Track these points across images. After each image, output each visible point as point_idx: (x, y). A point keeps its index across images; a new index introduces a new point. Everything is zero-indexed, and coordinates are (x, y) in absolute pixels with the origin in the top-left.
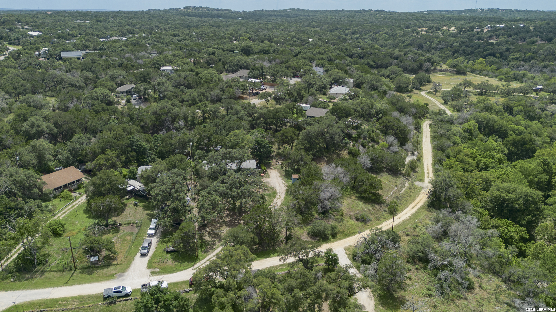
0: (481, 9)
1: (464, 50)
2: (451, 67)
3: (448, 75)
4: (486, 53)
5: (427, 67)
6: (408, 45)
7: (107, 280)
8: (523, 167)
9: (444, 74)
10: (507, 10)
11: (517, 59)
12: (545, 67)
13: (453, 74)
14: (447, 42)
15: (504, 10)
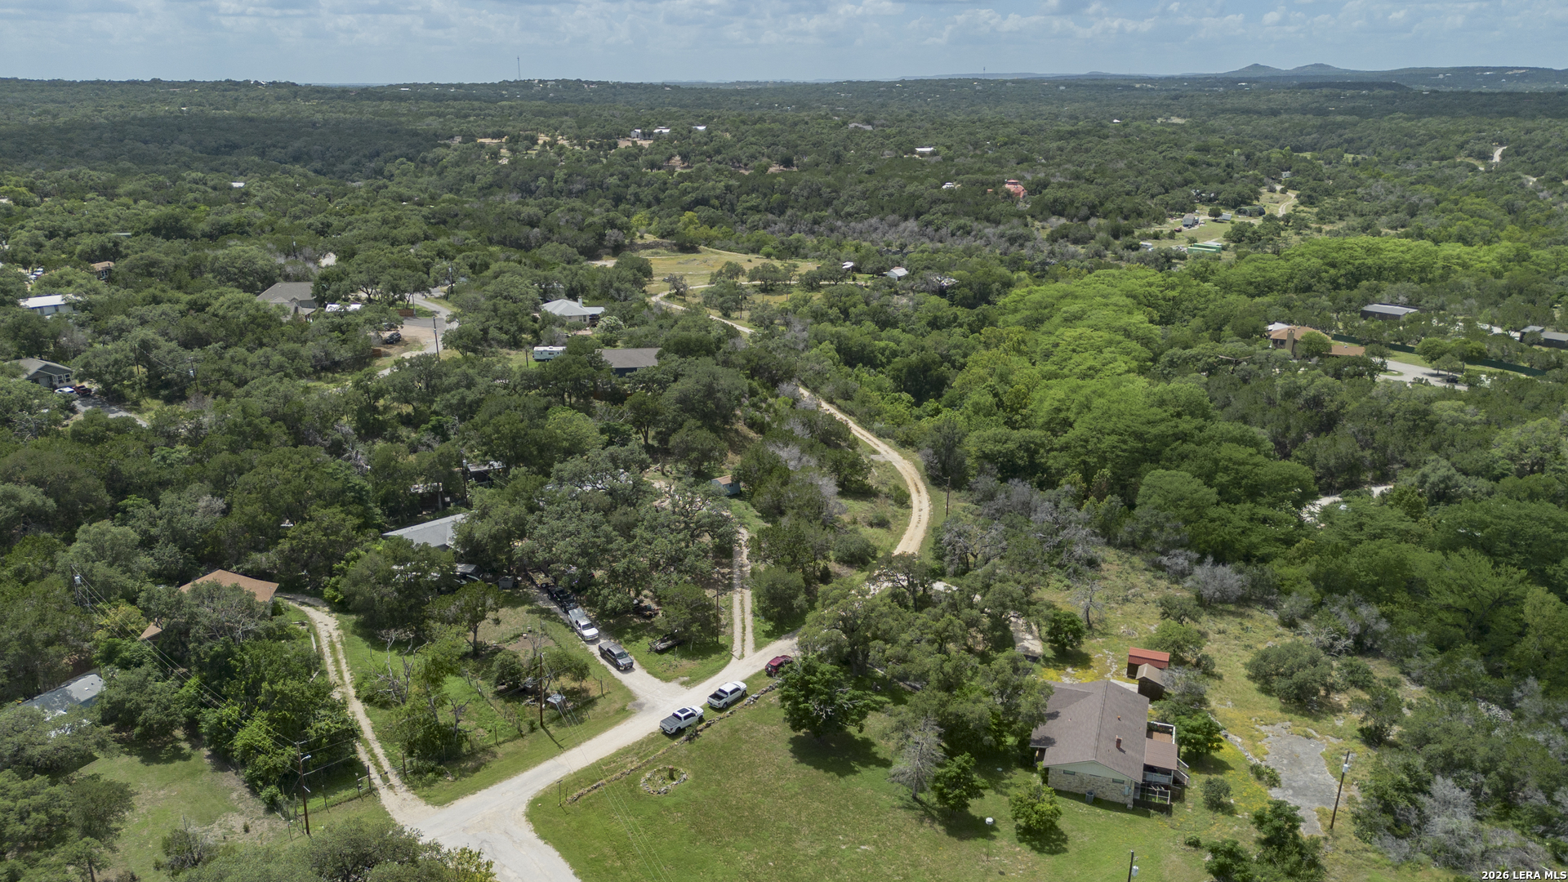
0: (540, 81)
1: (636, 195)
2: (663, 237)
3: (664, 255)
4: (688, 198)
5: (616, 241)
6: (491, 186)
7: (617, 723)
8: (978, 404)
9: (657, 253)
10: (599, 83)
11: (756, 209)
12: (816, 222)
13: (674, 251)
14: (589, 176)
15: (593, 83)
